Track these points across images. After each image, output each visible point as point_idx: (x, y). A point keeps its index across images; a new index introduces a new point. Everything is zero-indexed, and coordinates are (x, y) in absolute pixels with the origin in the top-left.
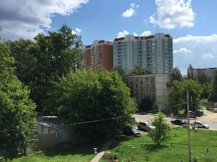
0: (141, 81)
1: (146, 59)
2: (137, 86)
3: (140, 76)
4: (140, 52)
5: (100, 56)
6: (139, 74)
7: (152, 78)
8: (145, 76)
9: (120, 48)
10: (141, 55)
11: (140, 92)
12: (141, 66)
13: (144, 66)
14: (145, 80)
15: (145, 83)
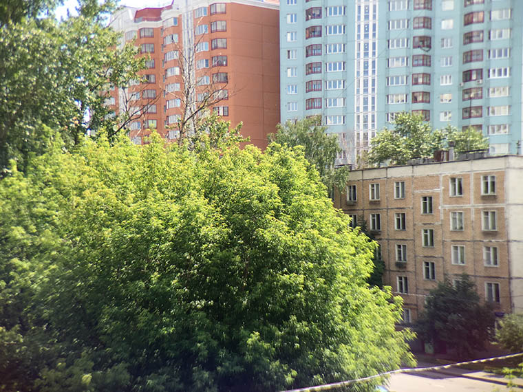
0: (425, 199)
1: (458, 77)
2: (402, 224)
3: (422, 171)
4: (425, 42)
5: (215, 70)
6: (416, 159)
7: (486, 178)
8: (446, 170)
9: (314, 22)
10: (427, 61)
11: (421, 252)
12: (427, 115)
13: (442, 118)
14: (446, 190)
15: (447, 207)
